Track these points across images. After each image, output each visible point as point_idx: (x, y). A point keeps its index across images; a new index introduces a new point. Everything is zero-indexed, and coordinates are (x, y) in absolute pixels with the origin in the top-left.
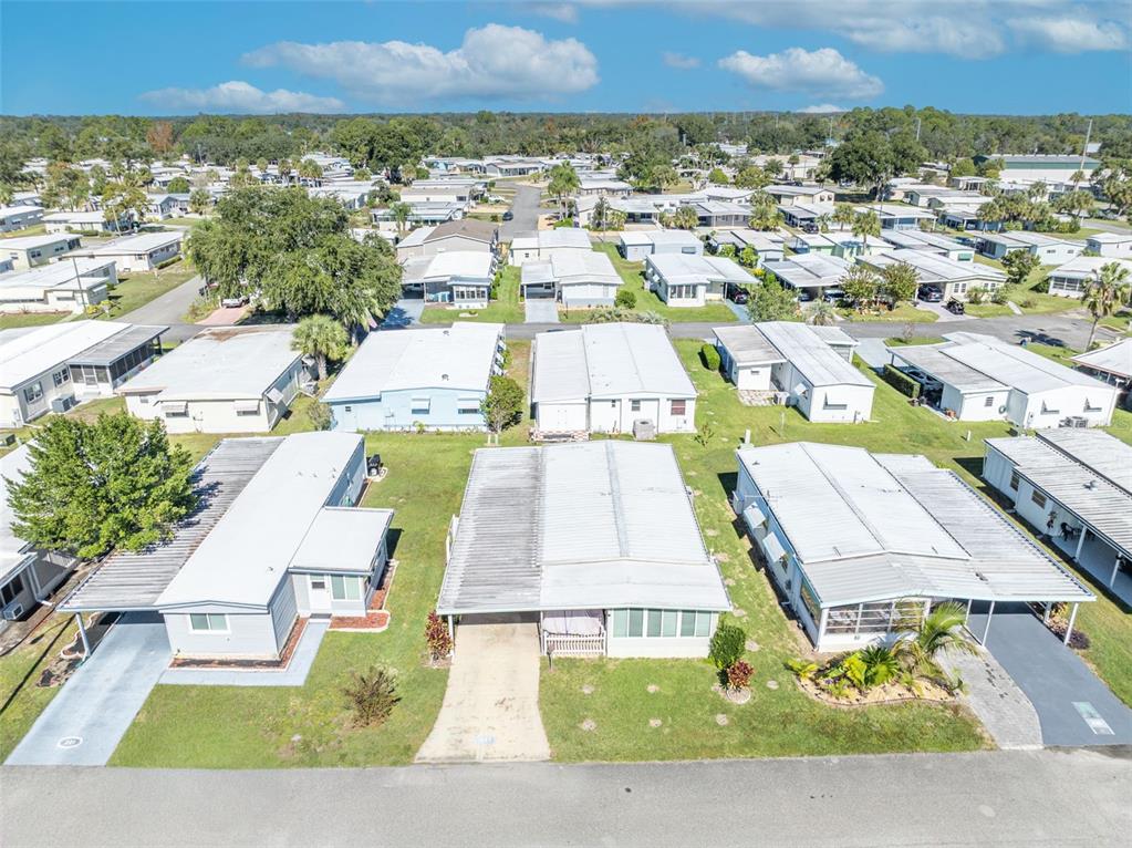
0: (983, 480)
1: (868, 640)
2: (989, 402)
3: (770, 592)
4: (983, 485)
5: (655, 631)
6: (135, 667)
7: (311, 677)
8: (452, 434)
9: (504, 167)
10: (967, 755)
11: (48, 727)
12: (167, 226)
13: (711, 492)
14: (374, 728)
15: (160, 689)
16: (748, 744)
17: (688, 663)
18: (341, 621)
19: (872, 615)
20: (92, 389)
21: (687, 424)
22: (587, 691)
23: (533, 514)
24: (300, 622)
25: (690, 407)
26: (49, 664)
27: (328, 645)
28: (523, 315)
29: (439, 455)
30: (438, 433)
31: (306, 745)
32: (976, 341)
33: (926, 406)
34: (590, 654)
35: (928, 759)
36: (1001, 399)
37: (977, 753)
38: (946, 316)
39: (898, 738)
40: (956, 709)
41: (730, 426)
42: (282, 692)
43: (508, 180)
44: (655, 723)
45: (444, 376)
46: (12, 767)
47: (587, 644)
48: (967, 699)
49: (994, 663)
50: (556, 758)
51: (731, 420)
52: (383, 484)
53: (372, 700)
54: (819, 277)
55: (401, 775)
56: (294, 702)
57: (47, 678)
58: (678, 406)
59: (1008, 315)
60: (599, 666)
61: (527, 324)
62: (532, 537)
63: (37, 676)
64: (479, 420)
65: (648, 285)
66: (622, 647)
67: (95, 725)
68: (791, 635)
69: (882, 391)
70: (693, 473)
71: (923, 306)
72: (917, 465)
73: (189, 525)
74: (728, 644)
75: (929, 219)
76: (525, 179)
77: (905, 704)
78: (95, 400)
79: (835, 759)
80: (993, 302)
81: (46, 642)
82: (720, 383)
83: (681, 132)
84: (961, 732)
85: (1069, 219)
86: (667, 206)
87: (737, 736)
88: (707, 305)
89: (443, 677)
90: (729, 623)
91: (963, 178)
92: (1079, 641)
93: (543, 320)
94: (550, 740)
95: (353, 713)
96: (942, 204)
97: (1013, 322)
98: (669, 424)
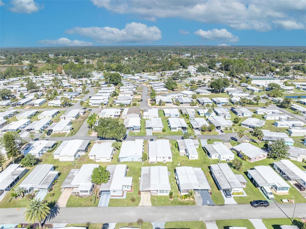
0: (210, 170)
1: (187, 194)
2: (216, 156)
3: (177, 187)
4: (210, 171)
5: (163, 192)
6: (107, 197)
7: (126, 198)
8: (137, 162)
9: (140, 80)
10: (193, 206)
11: (100, 203)
12: (72, 103)
13: (172, 172)
14: (134, 203)
15: (110, 199)
16: (172, 204)
17: (167, 196)
18: (128, 191)
19: (187, 191)
20: (81, 153)
21: (171, 160)
22: (156, 199)
23: (149, 178)
24: (123, 191)
25: (171, 158)
26: (97, 196)
27: (127, 194)
28: (146, 133)
29: (136, 166)
30: (135, 162)
31: (127, 205)
32: (218, 144)
33: (208, 156)
34: (156, 195)
35: (189, 206)
36: (218, 156)
37: (194, 205)
38: (220, 133)
39: (187, 204)
40: (194, 201)
41: (177, 160)
42: (124, 199)
43: (141, 83)
44: (162, 202)
45: (136, 153)
46: (99, 207)
47: (156, 194)
48: (196, 200)
49: (200, 196)
50: (152, 206)
51: (178, 159)
52: (129, 171)
53: (133, 200)
54: (198, 125)
55: (137, 207)
56: (125, 200)
57: (98, 198)
58: (169, 158)
59: (231, 133)
60: (157, 196)
61: (147, 136)
62: (149, 181)
63: (97, 198)
64: (141, 160)
65: (168, 126)
66: (159, 194)
67: (105, 203)
68: (179, 193)
69: (202, 153)
70: (171, 169)
71: (217, 131)
72: (199, 169)
73: (109, 179)
74: (171, 194)
75: (228, 103)
76: (144, 83)
77: (189, 200)
78: (82, 155)
79: (180, 206)
80: (230, 129)
81: (95, 194)
82: (177, 151)
83: (181, 65)
84: (194, 203)
85: (256, 102)
86: (175, 97)
87: (171, 204)
88: (178, 131)
89: (140, 198)
90: (171, 191)
91: (243, 84)
92: (211, 193)
93: (149, 135)
94: (152, 204)
95: (131, 201)
96: (233, 96)
97: (231, 135)
98: (168, 160)
